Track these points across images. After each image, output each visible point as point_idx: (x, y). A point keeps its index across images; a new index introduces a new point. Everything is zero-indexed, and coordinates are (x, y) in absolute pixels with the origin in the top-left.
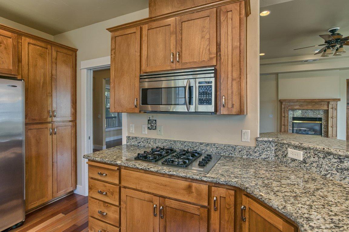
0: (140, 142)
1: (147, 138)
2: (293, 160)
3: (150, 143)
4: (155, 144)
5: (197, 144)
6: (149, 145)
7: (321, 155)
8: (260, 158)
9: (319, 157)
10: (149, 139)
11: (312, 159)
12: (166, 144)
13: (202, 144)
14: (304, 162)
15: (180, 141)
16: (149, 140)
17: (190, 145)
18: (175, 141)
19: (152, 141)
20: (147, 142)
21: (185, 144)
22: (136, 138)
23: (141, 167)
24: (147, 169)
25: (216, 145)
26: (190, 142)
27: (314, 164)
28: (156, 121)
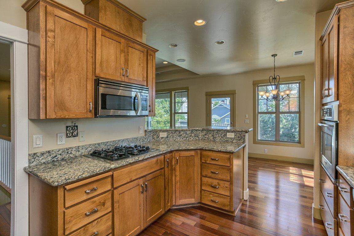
0: (56, 156)
1: (67, 148)
2: (162, 138)
3: (71, 153)
4: (77, 153)
5: (117, 142)
6: (70, 155)
7: (173, 132)
8: (147, 141)
9: (173, 133)
10: (70, 148)
11: (170, 135)
12: (91, 148)
13: (120, 141)
14: (167, 137)
15: (104, 143)
16: (70, 150)
17: (112, 144)
18: (99, 144)
19: (74, 149)
20: (68, 153)
21: (108, 144)
22: (49, 152)
23: (132, 161)
24: (137, 160)
25: (128, 139)
26: (111, 142)
27: (171, 137)
28: (77, 126)
